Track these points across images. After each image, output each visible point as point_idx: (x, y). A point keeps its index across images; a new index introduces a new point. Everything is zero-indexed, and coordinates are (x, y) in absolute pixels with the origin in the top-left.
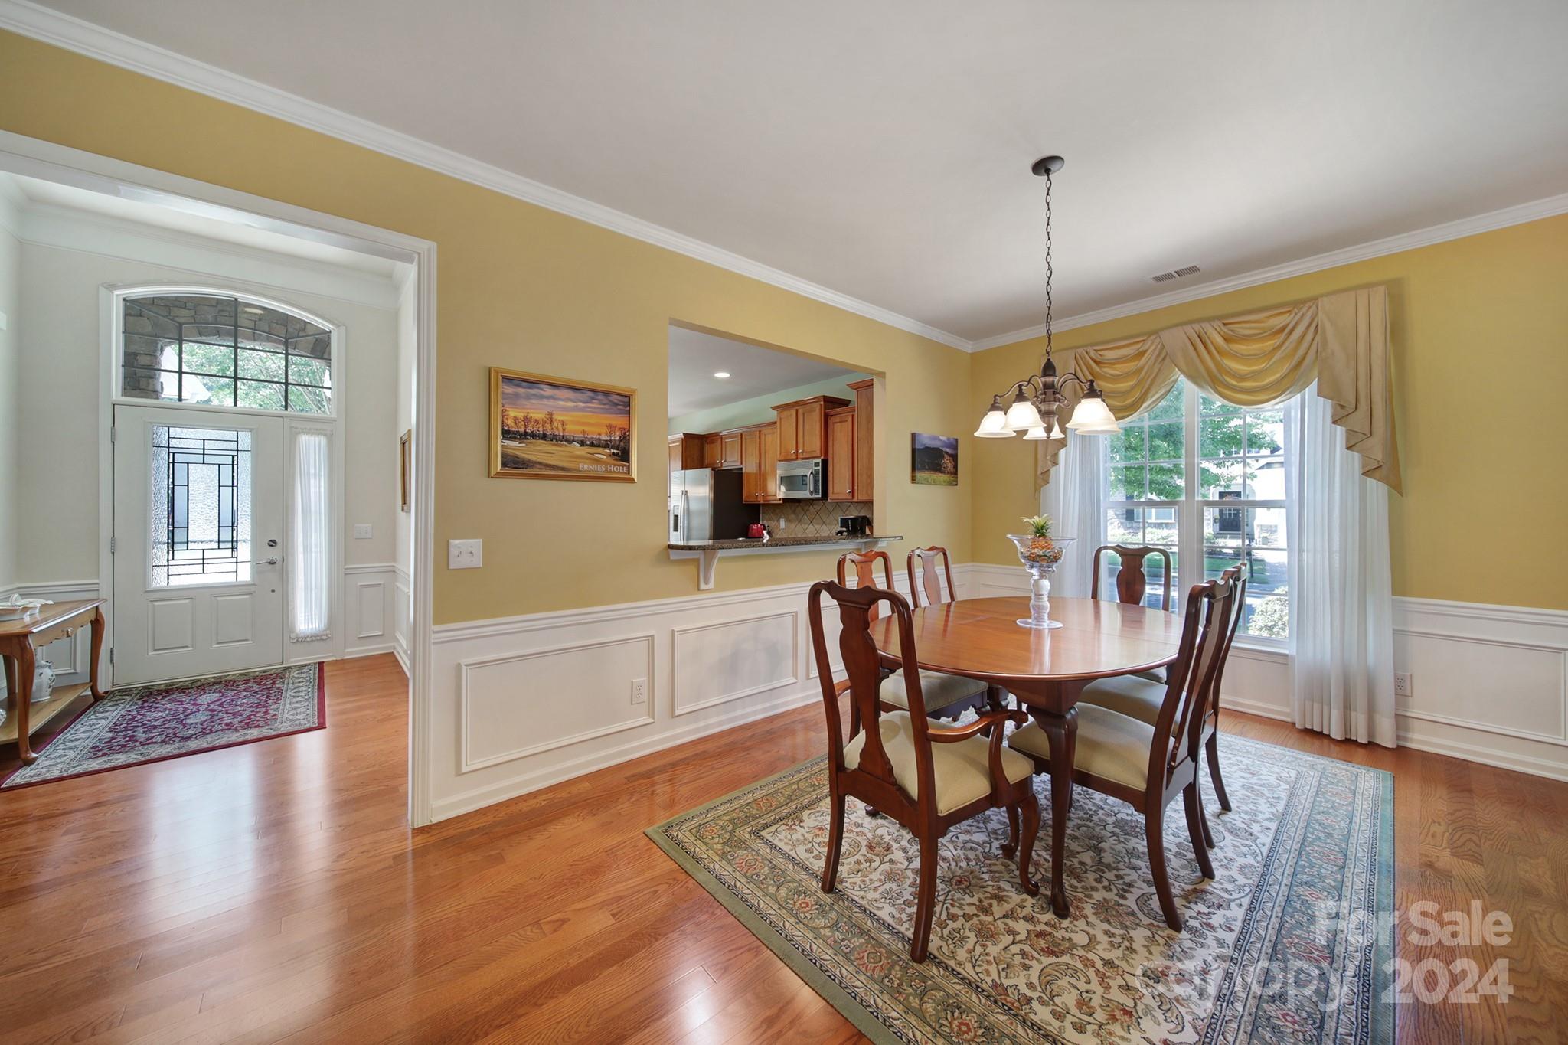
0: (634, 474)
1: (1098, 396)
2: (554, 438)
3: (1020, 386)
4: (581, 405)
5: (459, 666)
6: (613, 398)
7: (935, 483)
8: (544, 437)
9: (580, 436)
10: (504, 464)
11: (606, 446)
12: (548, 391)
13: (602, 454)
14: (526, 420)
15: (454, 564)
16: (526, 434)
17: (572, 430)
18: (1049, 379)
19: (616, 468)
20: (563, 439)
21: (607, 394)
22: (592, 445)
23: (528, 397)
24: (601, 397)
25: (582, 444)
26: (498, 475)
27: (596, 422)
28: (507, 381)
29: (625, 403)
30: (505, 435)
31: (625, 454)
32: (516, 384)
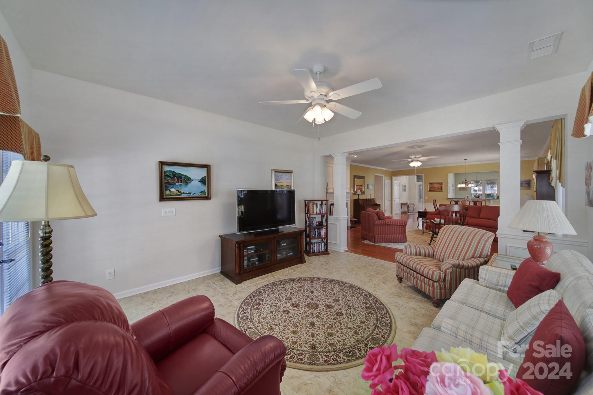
0: (443, 191)
2: (434, 188)
11: (440, 188)
12: (433, 184)
14: (431, 186)
16: (431, 188)
19: (440, 190)
24: (439, 184)
25: (437, 188)
26: (429, 191)
27: (438, 186)
28: (429, 183)
29: (442, 184)
30: (429, 188)
31: (442, 189)
32: (431, 184)
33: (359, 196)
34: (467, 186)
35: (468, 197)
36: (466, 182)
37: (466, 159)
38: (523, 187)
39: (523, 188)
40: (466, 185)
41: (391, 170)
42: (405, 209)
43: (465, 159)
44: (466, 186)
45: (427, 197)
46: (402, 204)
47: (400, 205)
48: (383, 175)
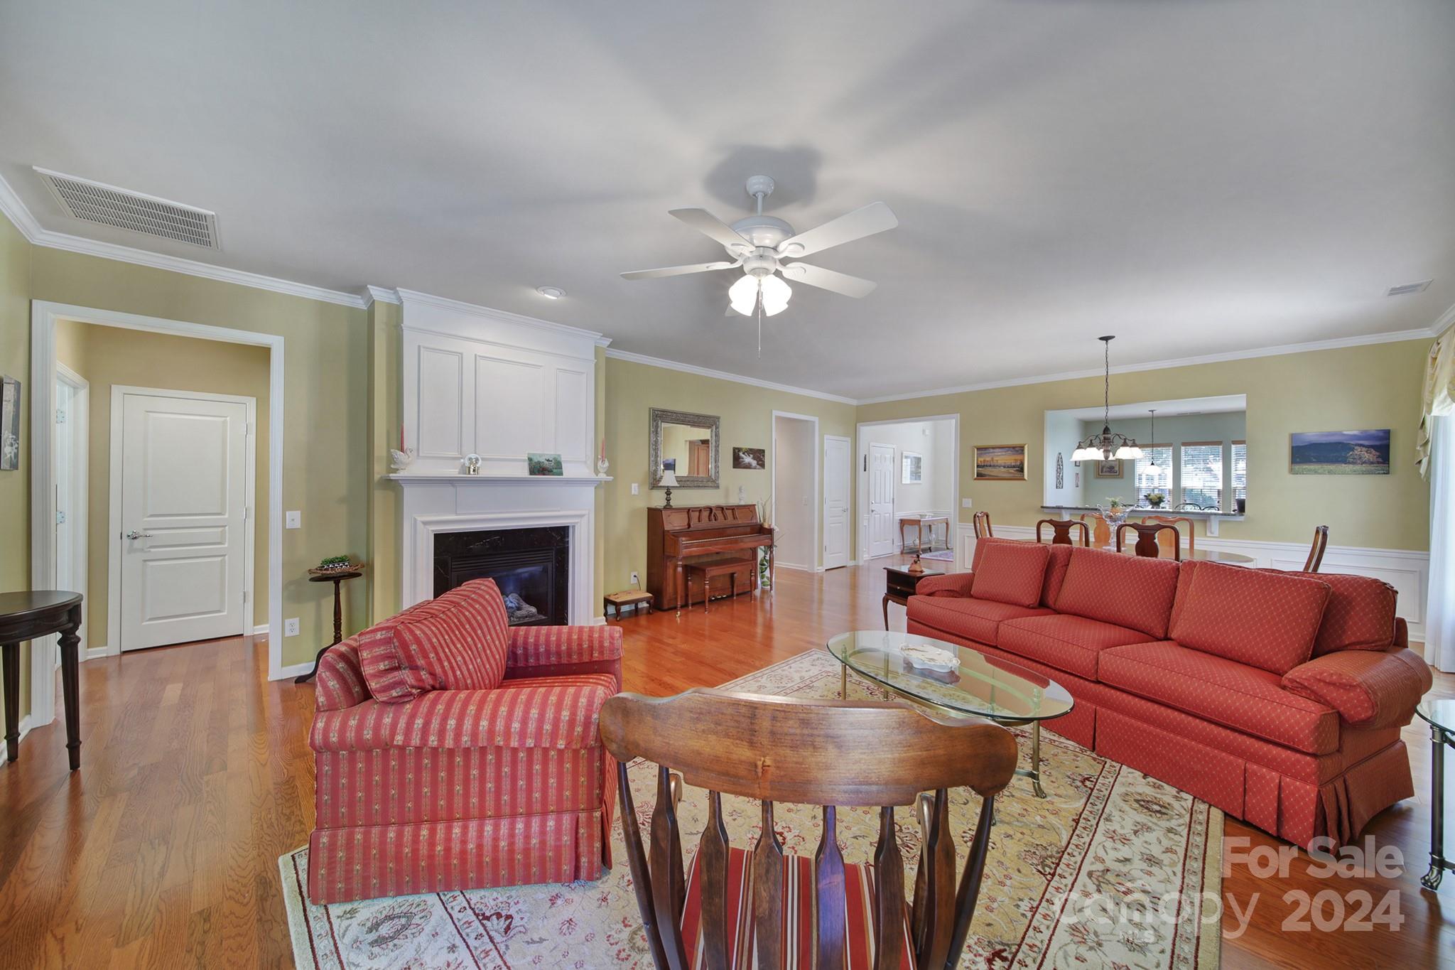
0: (1026, 477)
1: (1094, 447)
2: (994, 466)
3: (1091, 440)
4: (1004, 453)
5: (964, 536)
6: (1017, 449)
7: (1344, 473)
8: (990, 466)
9: (1003, 464)
10: (977, 476)
11: (1014, 467)
12: (992, 450)
13: (1012, 470)
14: (984, 461)
15: (963, 506)
16: (984, 466)
17: (1000, 462)
18: (1106, 436)
19: (1018, 475)
20: (997, 466)
21: (1014, 448)
22: (1008, 467)
23: (985, 454)
24: (1011, 449)
25: (1004, 467)
26: (975, 479)
27: (1008, 458)
28: (978, 449)
29: (1019, 450)
30: (978, 466)
31: (1022, 470)
32: (981, 450)
33: (668, 493)
34: (1111, 458)
35: (1114, 504)
36: (1105, 438)
37: (1106, 339)
38: (1353, 463)
39: (1358, 467)
40: (1106, 452)
41: (854, 402)
42: (912, 540)
43: (1101, 339)
44: (1107, 458)
45: (970, 501)
46: (903, 523)
47: (897, 527)
48: (815, 419)
